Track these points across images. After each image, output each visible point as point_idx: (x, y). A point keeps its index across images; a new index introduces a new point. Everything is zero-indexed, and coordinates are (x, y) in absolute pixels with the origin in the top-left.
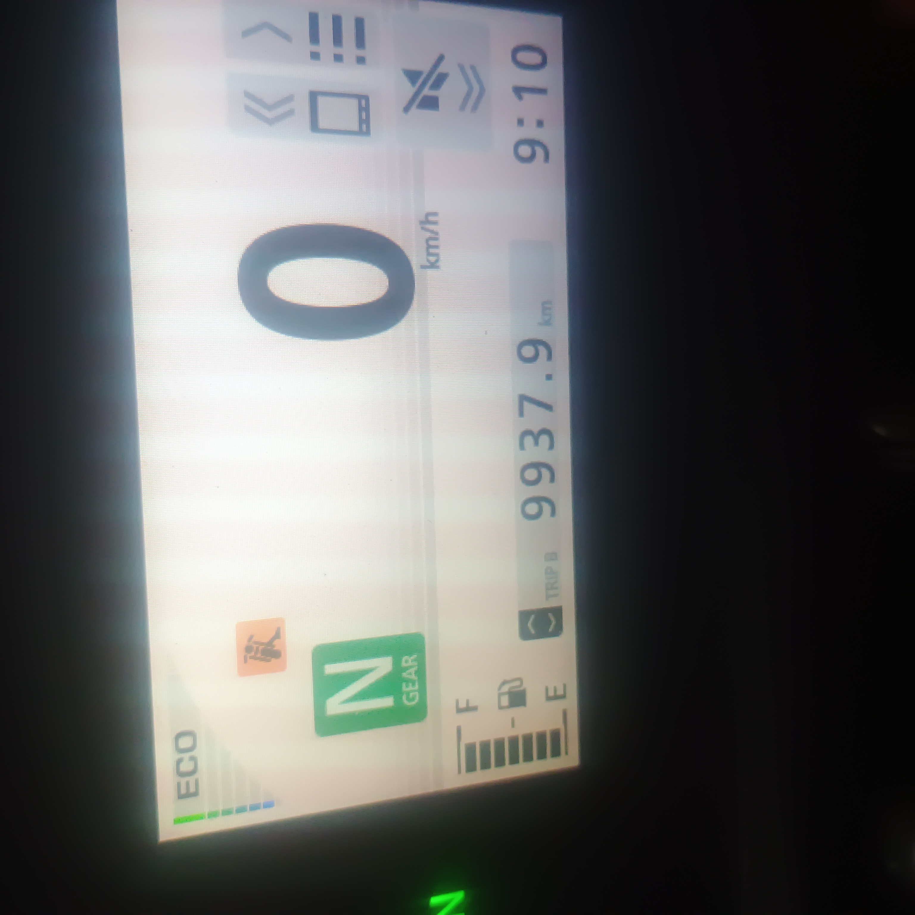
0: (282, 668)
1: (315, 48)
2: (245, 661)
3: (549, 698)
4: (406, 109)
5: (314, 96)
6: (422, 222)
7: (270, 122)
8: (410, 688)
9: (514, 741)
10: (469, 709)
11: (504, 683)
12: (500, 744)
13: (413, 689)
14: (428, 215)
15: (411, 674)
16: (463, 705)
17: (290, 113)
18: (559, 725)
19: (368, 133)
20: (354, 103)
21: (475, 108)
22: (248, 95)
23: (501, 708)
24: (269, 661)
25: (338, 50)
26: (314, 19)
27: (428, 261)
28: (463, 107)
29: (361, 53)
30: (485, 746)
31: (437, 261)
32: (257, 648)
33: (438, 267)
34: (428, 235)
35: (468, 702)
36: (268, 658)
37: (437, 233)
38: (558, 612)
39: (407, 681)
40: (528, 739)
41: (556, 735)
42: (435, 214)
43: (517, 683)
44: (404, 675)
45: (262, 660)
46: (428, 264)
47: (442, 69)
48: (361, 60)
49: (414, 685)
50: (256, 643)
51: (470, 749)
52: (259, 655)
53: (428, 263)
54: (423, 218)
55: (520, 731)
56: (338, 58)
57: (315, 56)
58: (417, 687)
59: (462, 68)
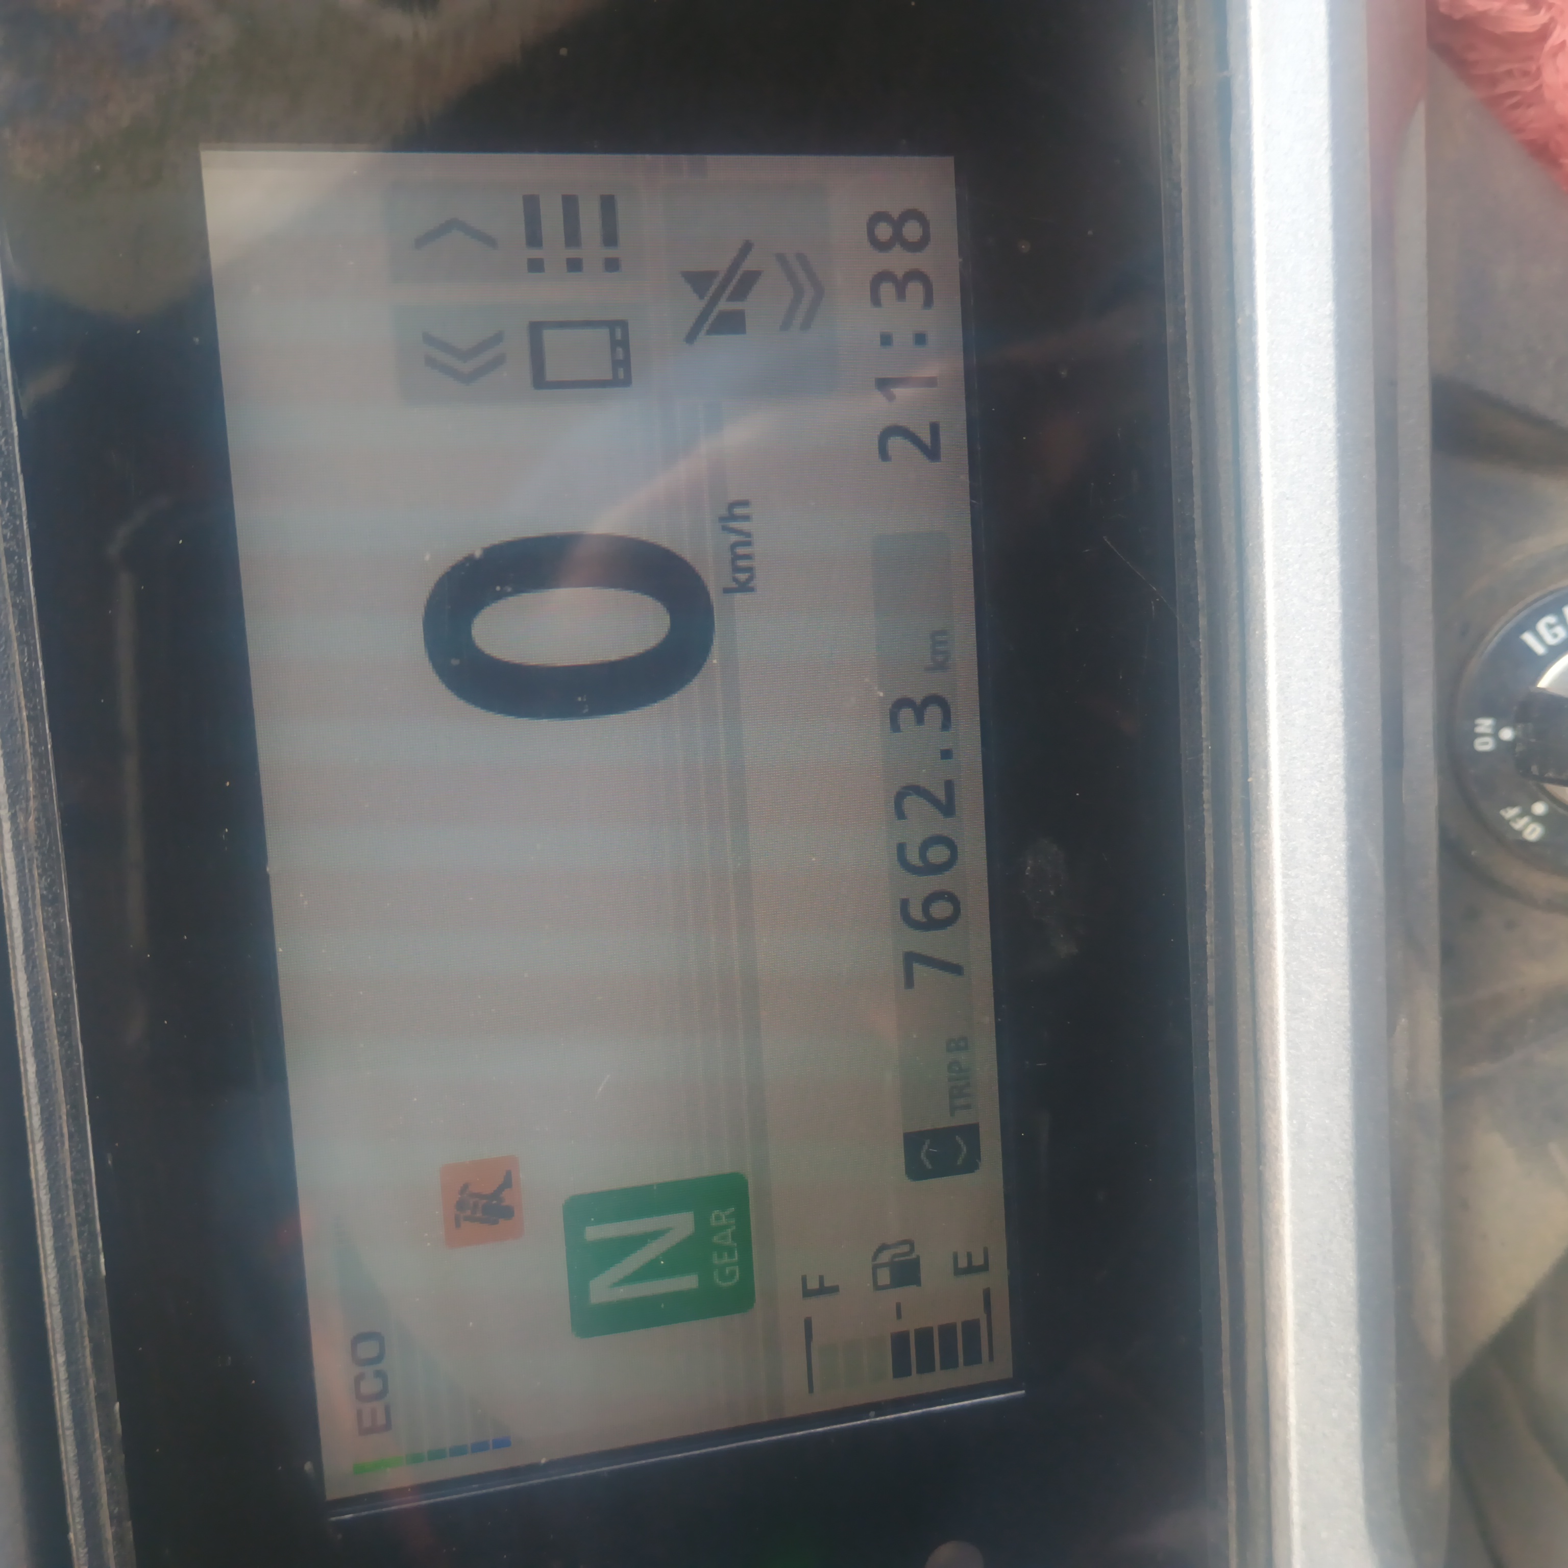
0: (517, 1233)
1: (535, 253)
2: (458, 1225)
3: (958, 1272)
5: (536, 330)
6: (722, 519)
7: (467, 379)
8: (726, 1260)
9: (900, 1339)
10: (824, 1290)
11: (883, 1248)
13: (730, 1260)
14: (732, 505)
15: (725, 1239)
16: (813, 1284)
17: (499, 361)
18: (978, 1313)
19: (627, 381)
20: (604, 333)
22: (429, 340)
24: (495, 1222)
25: (573, 253)
26: (531, 205)
27: (735, 580)
29: (611, 253)
30: (853, 1347)
31: (751, 579)
32: (475, 1205)
33: (752, 590)
34: (734, 538)
35: (821, 1278)
36: (493, 1218)
37: (748, 535)
38: (971, 1132)
39: (720, 1249)
40: (924, 1335)
41: (971, 1328)
42: (745, 503)
43: (905, 1248)
45: (482, 1221)
46: (734, 585)
47: (749, 264)
48: (612, 265)
49: (731, 1255)
50: (473, 1195)
52: (479, 1215)
53: (734, 583)
54: (724, 512)
55: (910, 1324)
56: (575, 265)
57: (536, 266)
58: (736, 1258)
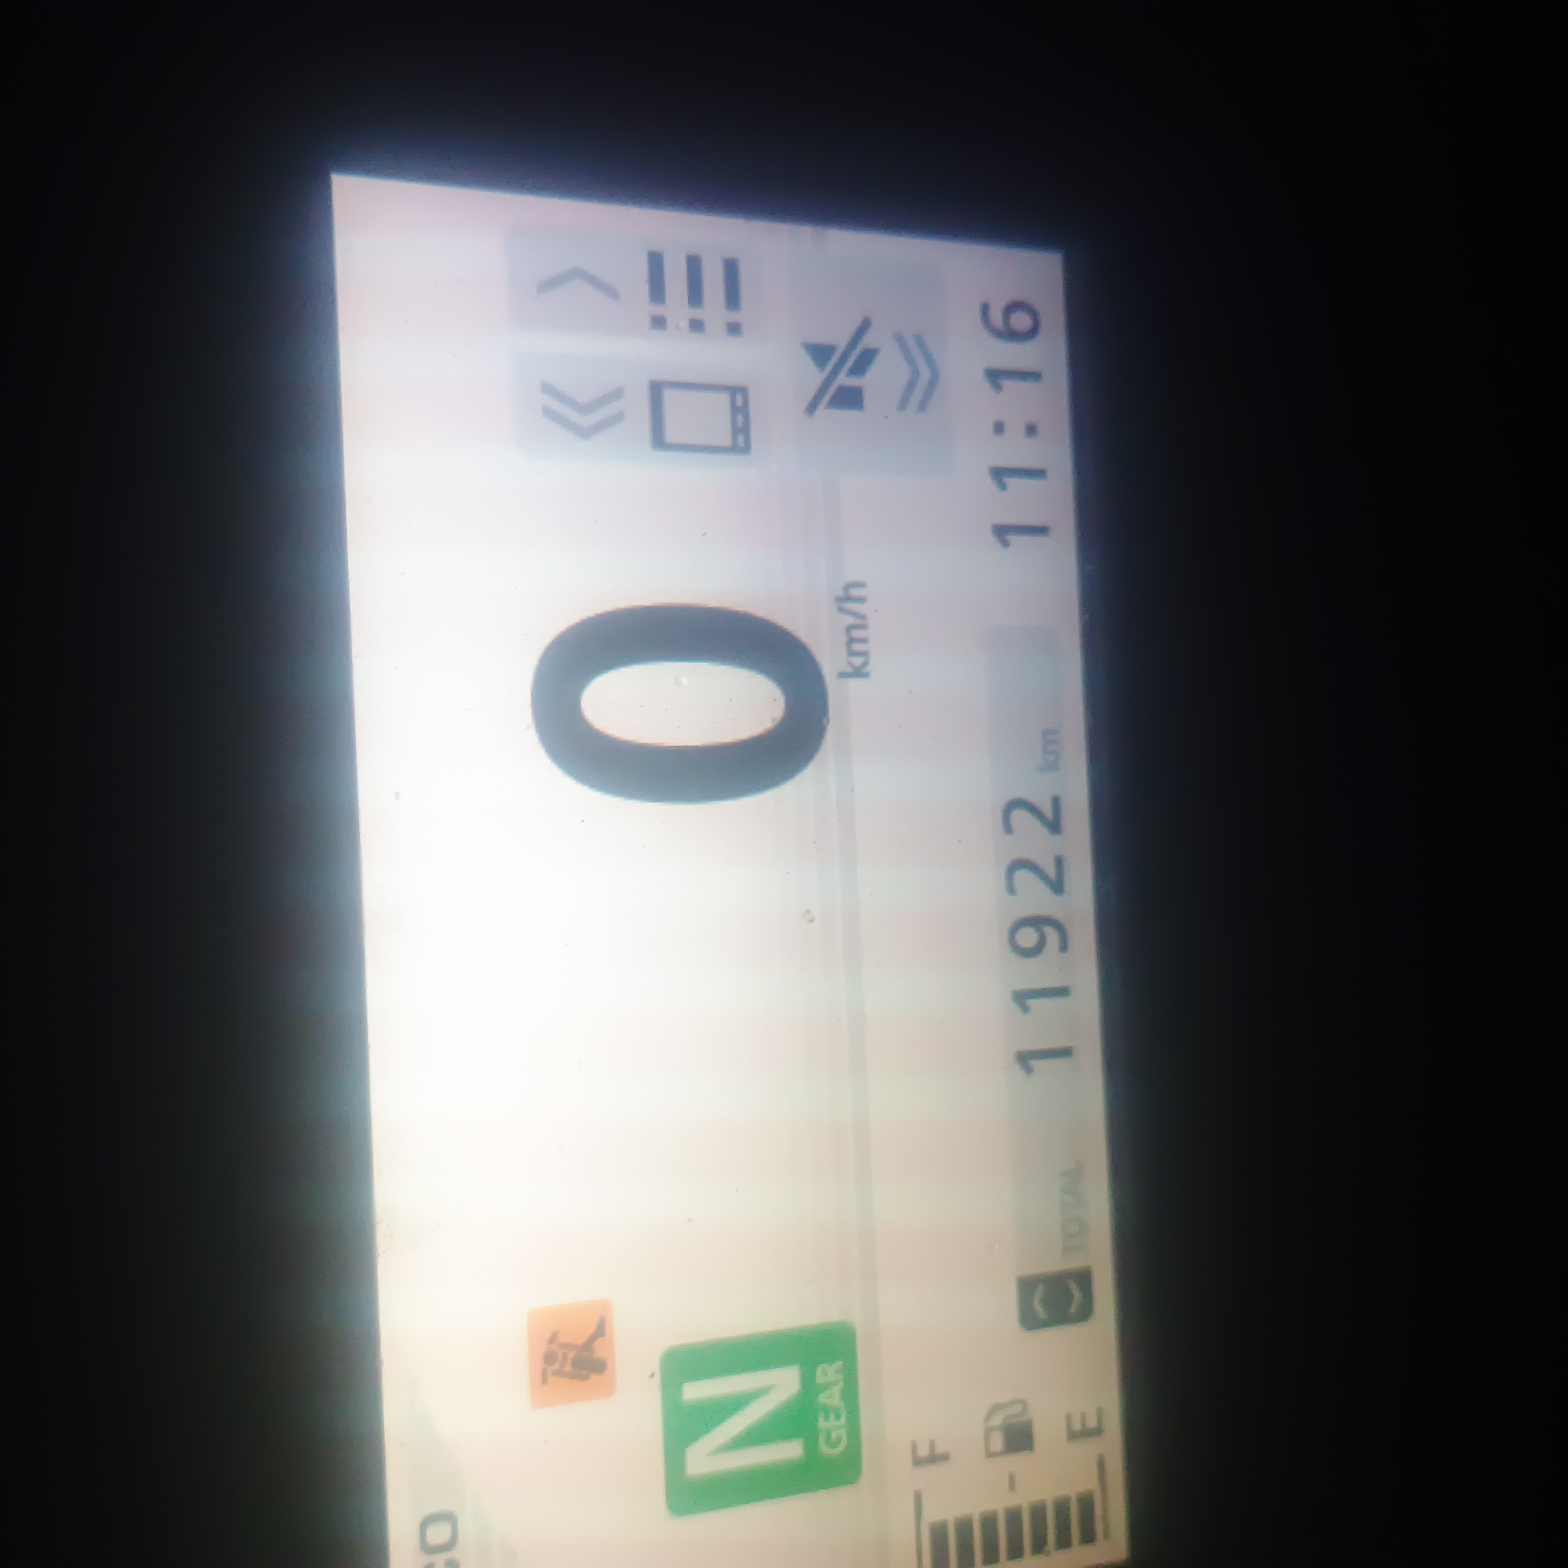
0: (608, 1390)
1: (658, 310)
2: (544, 1380)
3: (1073, 1436)
4: (812, 408)
5: (656, 390)
6: (839, 599)
7: (585, 433)
8: (832, 1422)
9: (1014, 1517)
10: (935, 1458)
11: (995, 1409)
12: (989, 1522)
13: (837, 1423)
14: (849, 586)
15: (832, 1398)
16: (924, 1451)
17: (617, 418)
18: (1090, 1483)
19: (746, 449)
20: (723, 399)
21: (922, 407)
22: (548, 389)
23: (990, 1455)
24: (585, 1378)
25: (697, 313)
26: (656, 262)
27: (850, 664)
28: (903, 404)
29: (733, 317)
30: (964, 1527)
31: (866, 664)
32: (565, 1357)
33: (866, 675)
34: (850, 620)
35: (932, 1444)
36: (584, 1372)
37: (864, 617)
38: (1084, 1278)
39: (827, 1411)
40: (1038, 1512)
41: (1086, 1503)
42: (860, 585)
43: (1018, 1409)
44: (823, 1399)
45: (572, 1376)
46: (849, 669)
47: (868, 341)
48: (734, 329)
49: (838, 1417)
50: (563, 1346)
51: (939, 1534)
52: (568, 1368)
53: (849, 667)
54: (840, 593)
55: (1023, 1499)
56: (697, 326)
57: (659, 322)
58: (843, 1420)
59: (900, 339)
